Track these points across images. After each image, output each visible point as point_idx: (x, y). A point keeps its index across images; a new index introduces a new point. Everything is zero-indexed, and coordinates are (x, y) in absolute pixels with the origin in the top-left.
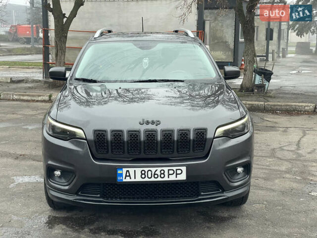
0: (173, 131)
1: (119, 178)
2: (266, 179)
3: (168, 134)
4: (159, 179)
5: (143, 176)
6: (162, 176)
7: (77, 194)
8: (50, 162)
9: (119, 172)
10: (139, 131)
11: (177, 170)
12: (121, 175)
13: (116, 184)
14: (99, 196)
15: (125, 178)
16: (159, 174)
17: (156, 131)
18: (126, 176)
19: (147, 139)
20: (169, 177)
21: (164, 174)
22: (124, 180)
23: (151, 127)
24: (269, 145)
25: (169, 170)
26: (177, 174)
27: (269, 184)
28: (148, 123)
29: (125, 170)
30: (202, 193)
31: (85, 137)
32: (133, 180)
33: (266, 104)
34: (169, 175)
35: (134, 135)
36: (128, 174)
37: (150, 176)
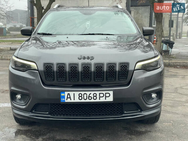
0: (103, 64)
1: (62, 99)
2: (172, 106)
3: (99, 67)
4: (92, 100)
5: (80, 98)
6: (95, 98)
7: (31, 111)
8: (13, 88)
9: (62, 95)
10: (77, 64)
11: (106, 93)
12: (64, 97)
13: (60, 104)
14: (47, 113)
15: (67, 100)
16: (92, 97)
17: (90, 64)
18: (67, 98)
19: (84, 70)
20: (100, 99)
21: (96, 96)
22: (66, 101)
23: (87, 61)
24: (173, 86)
25: (100, 94)
26: (106, 97)
27: (174, 110)
28: (84, 58)
29: (66, 93)
30: (125, 112)
31: (37, 68)
32: (72, 101)
33: (170, 61)
34: (100, 97)
35: (73, 67)
36: (69, 97)
37: (85, 98)
